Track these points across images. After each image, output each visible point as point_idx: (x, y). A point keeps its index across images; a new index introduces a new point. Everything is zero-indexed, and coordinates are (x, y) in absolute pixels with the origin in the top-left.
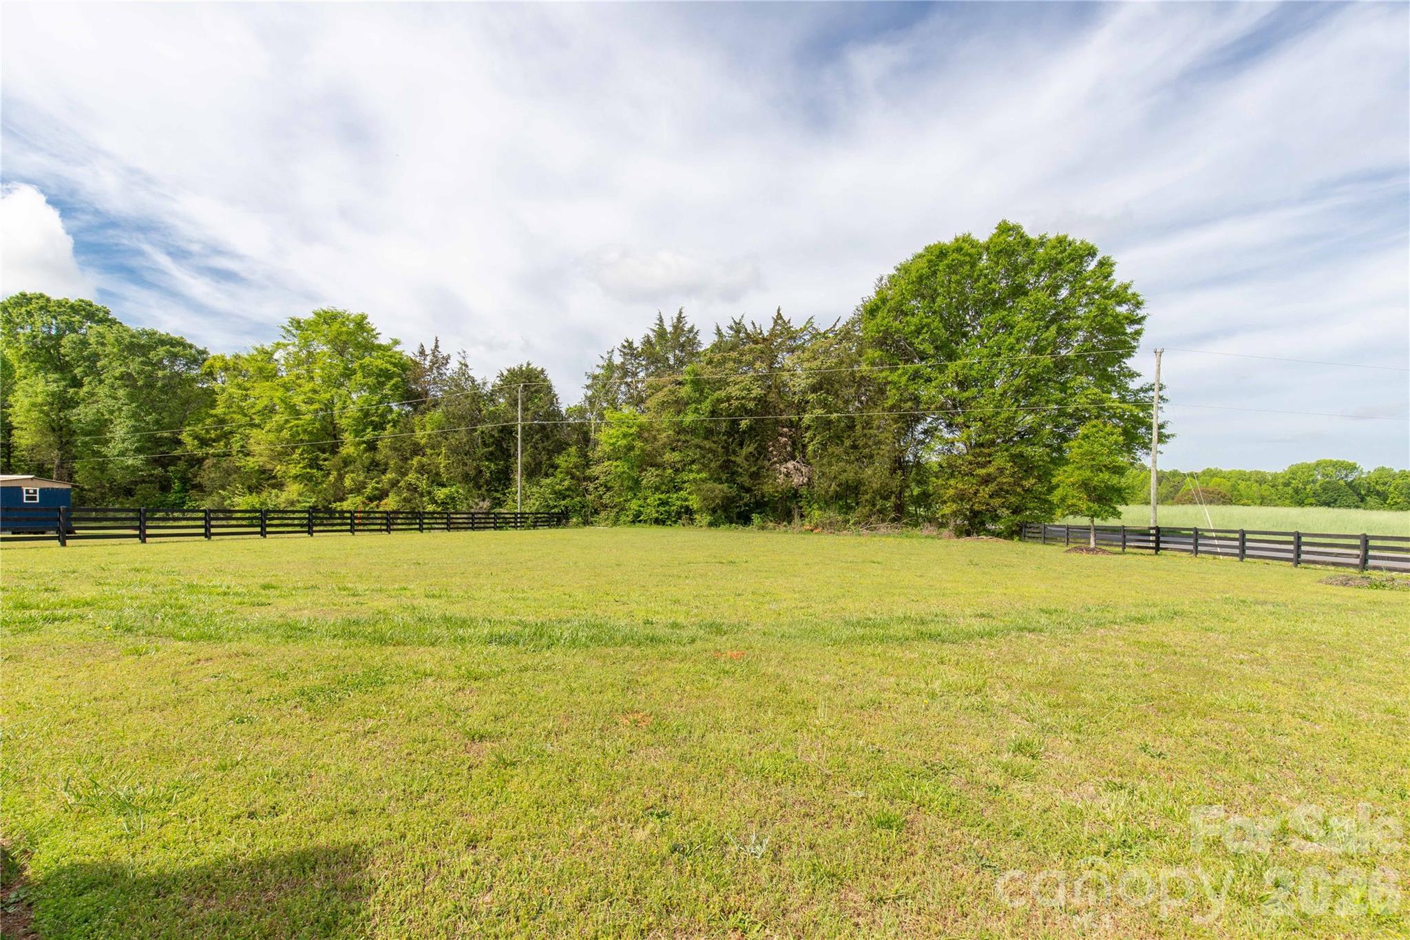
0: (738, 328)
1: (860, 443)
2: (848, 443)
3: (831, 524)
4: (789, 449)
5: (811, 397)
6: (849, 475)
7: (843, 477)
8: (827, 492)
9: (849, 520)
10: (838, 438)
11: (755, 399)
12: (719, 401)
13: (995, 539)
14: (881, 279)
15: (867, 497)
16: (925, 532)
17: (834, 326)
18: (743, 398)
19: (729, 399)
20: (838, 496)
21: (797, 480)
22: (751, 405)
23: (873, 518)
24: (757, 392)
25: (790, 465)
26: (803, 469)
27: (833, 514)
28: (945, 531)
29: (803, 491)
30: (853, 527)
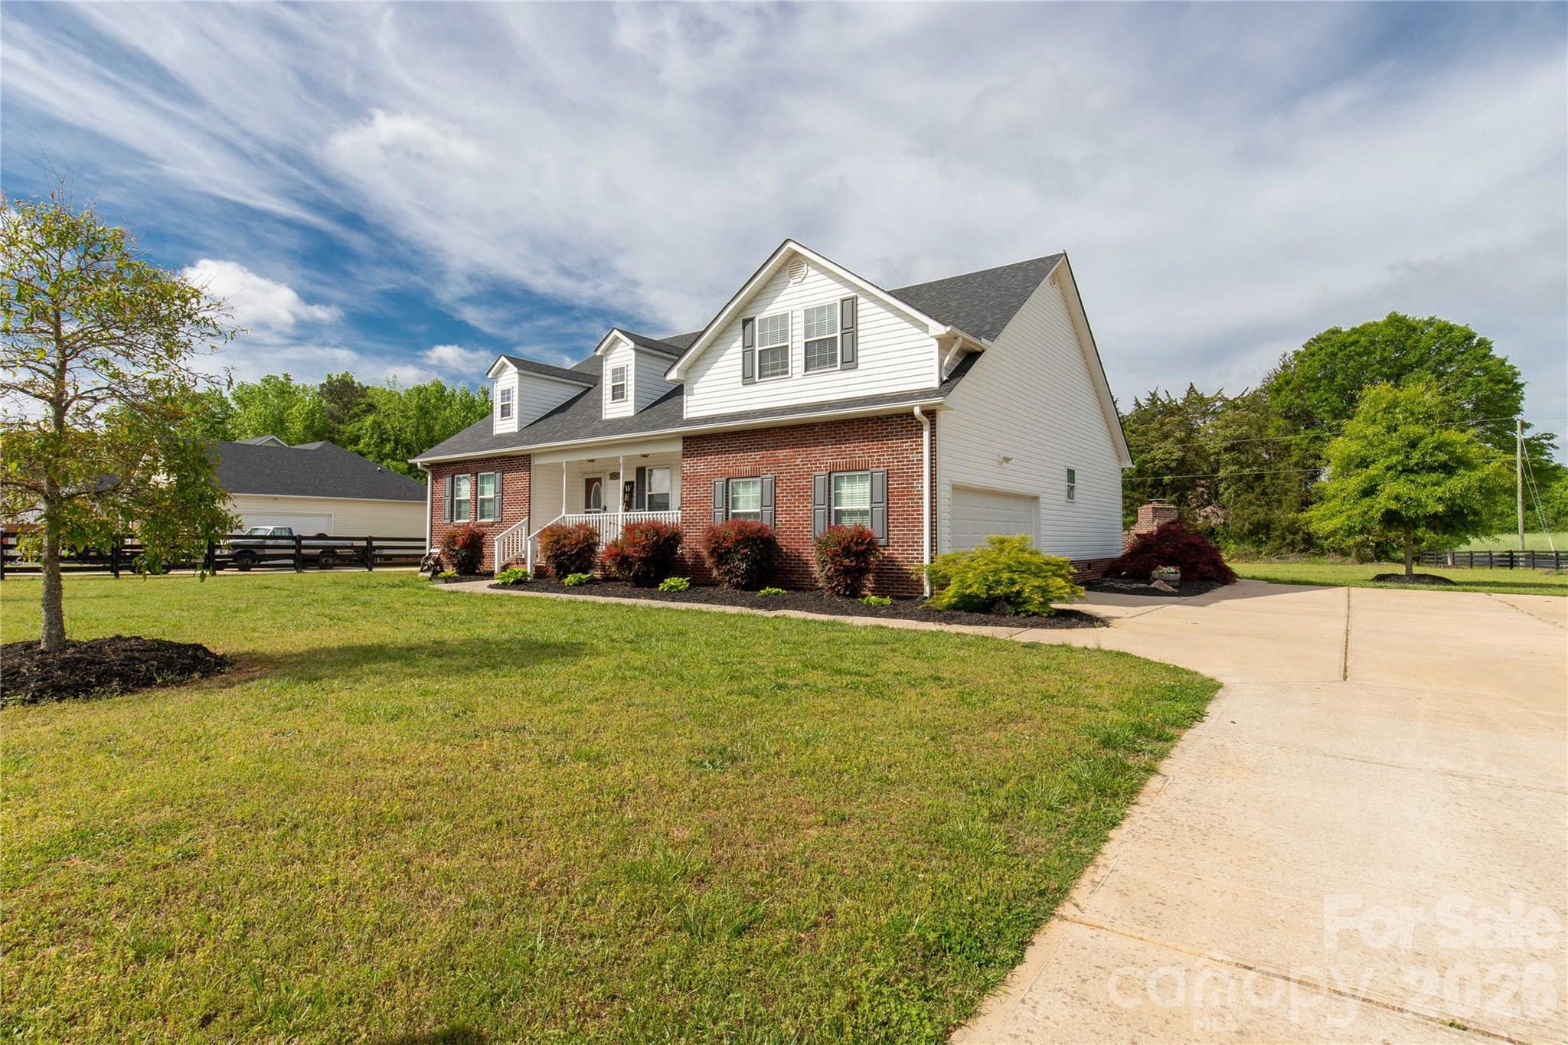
0: (1154, 398)
1: (1270, 490)
2: (1258, 490)
3: (1246, 555)
4: (1206, 497)
5: (1226, 457)
6: (1261, 516)
7: (1255, 518)
8: (1241, 530)
9: (1261, 552)
10: (1250, 488)
11: (1176, 460)
12: (1145, 462)
13: (1394, 564)
14: (1285, 356)
15: (1278, 533)
16: (1331, 560)
17: (1243, 394)
18: (1166, 459)
19: (1153, 460)
20: (1251, 533)
21: (1214, 521)
22: (1174, 465)
23: (1283, 550)
24: (1177, 454)
25: (1208, 509)
26: (1219, 512)
27: (1247, 547)
28: (1350, 559)
29: (1220, 529)
30: (1265, 557)
